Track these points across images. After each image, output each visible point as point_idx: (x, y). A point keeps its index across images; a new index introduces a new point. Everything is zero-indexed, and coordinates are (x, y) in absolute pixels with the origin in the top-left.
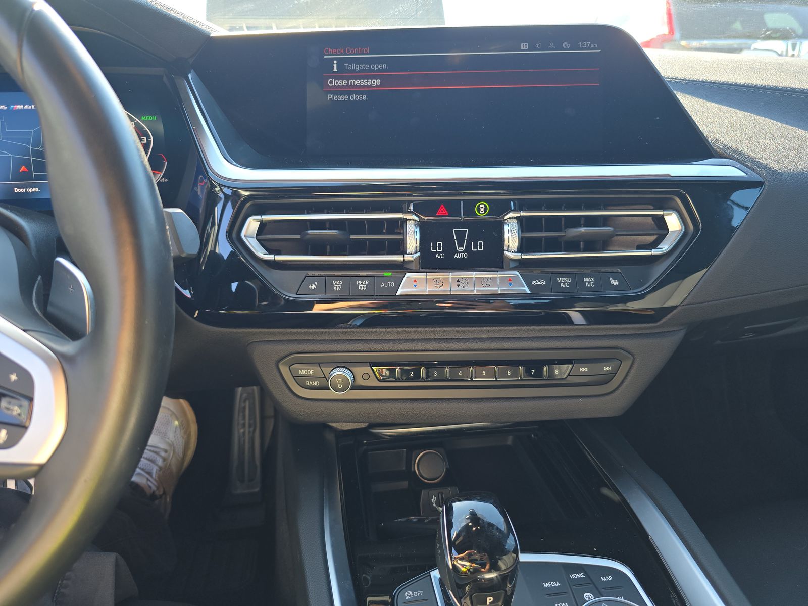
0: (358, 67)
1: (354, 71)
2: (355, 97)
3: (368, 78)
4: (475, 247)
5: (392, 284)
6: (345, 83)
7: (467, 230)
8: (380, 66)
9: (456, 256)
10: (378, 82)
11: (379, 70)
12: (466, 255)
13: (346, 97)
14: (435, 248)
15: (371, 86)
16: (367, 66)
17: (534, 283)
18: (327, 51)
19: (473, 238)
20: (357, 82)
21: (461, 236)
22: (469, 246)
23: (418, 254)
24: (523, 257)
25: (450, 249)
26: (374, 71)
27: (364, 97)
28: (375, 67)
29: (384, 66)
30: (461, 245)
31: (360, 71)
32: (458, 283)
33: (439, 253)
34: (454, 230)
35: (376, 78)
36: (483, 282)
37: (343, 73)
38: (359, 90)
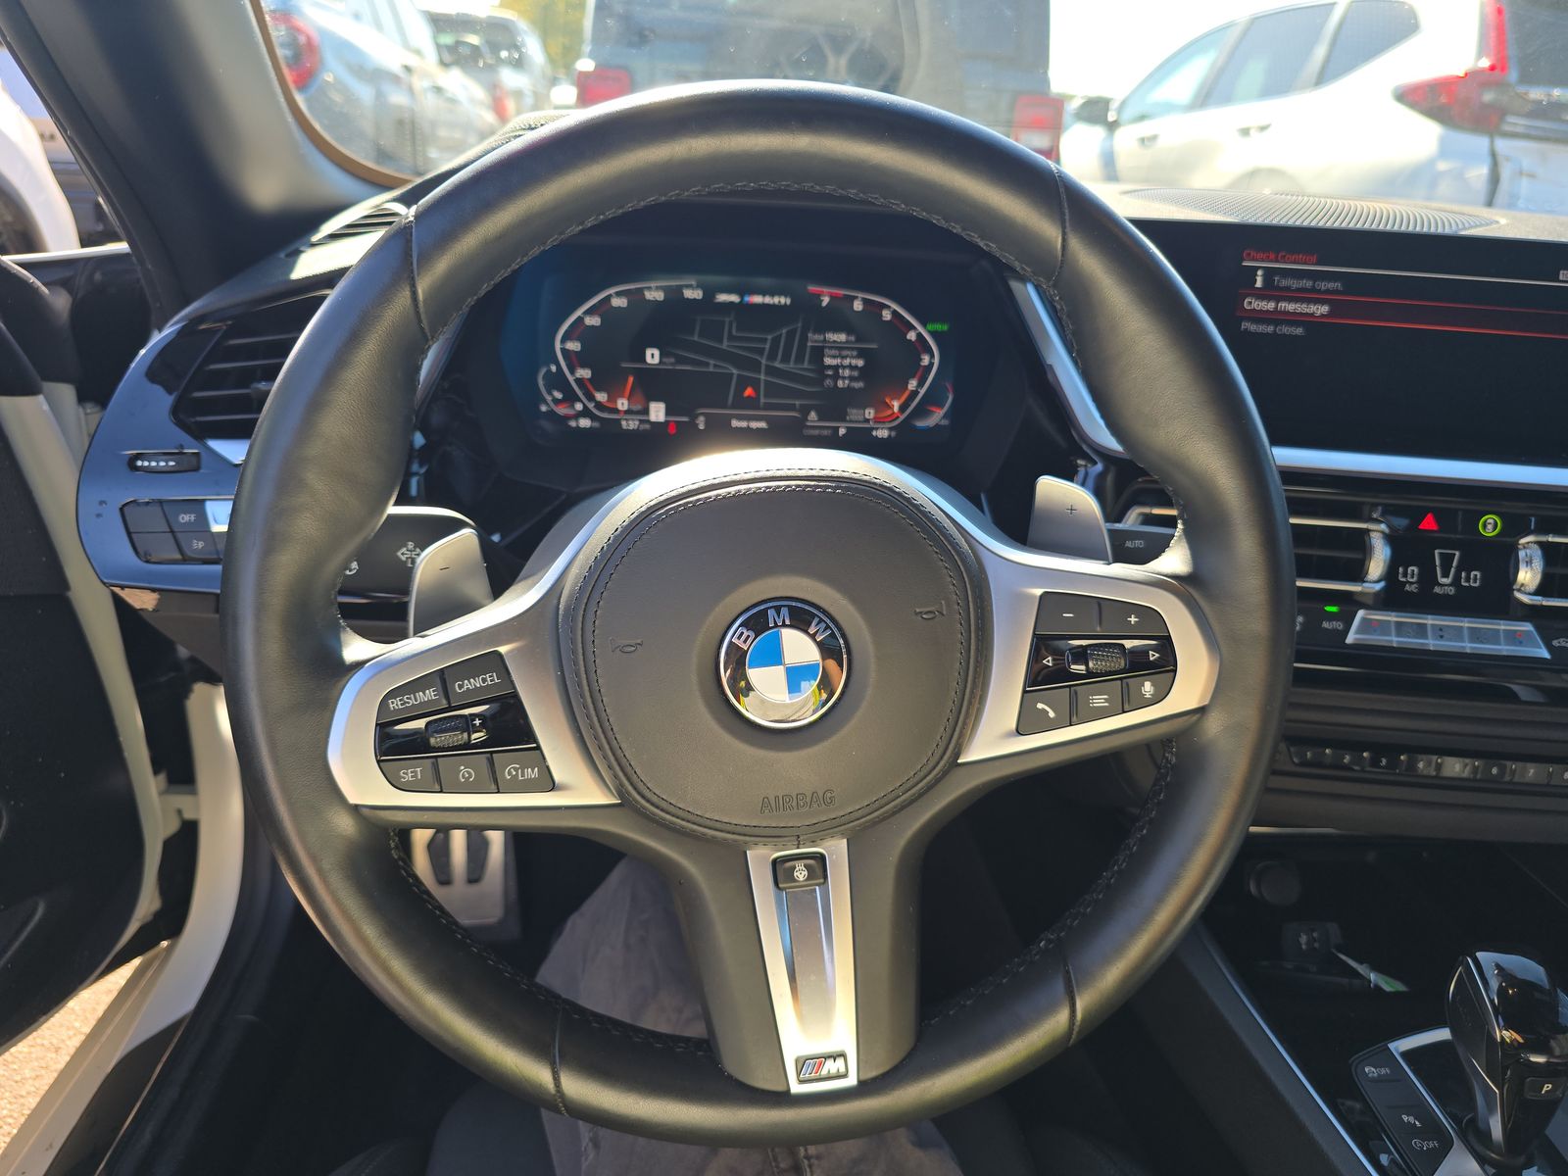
0: (1294, 284)
1: (1288, 289)
2: (1286, 330)
3: (1309, 301)
4: (1468, 579)
5: (1339, 625)
6: (1271, 306)
7: (1457, 553)
8: (1331, 285)
9: (1437, 590)
10: (1324, 309)
11: (1327, 292)
12: (1451, 591)
13: (1270, 329)
14: (1405, 575)
15: (1312, 315)
16: (1309, 284)
17: (1555, 643)
18: (1249, 254)
19: (1466, 566)
20: (1291, 307)
21: (1447, 561)
22: (1458, 578)
23: (1382, 584)
24: (1544, 603)
25: (1428, 579)
26: (1319, 291)
27: (1299, 331)
28: (1323, 285)
29: (1337, 285)
30: (1445, 575)
31: (1298, 290)
32: (1441, 633)
33: (1412, 583)
34: (1437, 552)
35: (1322, 302)
36: (1476, 635)
37: (1270, 292)
38: (1294, 319)
